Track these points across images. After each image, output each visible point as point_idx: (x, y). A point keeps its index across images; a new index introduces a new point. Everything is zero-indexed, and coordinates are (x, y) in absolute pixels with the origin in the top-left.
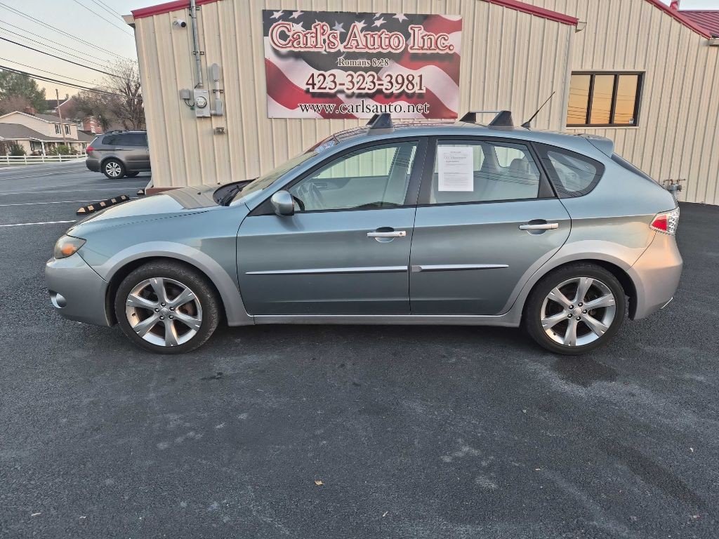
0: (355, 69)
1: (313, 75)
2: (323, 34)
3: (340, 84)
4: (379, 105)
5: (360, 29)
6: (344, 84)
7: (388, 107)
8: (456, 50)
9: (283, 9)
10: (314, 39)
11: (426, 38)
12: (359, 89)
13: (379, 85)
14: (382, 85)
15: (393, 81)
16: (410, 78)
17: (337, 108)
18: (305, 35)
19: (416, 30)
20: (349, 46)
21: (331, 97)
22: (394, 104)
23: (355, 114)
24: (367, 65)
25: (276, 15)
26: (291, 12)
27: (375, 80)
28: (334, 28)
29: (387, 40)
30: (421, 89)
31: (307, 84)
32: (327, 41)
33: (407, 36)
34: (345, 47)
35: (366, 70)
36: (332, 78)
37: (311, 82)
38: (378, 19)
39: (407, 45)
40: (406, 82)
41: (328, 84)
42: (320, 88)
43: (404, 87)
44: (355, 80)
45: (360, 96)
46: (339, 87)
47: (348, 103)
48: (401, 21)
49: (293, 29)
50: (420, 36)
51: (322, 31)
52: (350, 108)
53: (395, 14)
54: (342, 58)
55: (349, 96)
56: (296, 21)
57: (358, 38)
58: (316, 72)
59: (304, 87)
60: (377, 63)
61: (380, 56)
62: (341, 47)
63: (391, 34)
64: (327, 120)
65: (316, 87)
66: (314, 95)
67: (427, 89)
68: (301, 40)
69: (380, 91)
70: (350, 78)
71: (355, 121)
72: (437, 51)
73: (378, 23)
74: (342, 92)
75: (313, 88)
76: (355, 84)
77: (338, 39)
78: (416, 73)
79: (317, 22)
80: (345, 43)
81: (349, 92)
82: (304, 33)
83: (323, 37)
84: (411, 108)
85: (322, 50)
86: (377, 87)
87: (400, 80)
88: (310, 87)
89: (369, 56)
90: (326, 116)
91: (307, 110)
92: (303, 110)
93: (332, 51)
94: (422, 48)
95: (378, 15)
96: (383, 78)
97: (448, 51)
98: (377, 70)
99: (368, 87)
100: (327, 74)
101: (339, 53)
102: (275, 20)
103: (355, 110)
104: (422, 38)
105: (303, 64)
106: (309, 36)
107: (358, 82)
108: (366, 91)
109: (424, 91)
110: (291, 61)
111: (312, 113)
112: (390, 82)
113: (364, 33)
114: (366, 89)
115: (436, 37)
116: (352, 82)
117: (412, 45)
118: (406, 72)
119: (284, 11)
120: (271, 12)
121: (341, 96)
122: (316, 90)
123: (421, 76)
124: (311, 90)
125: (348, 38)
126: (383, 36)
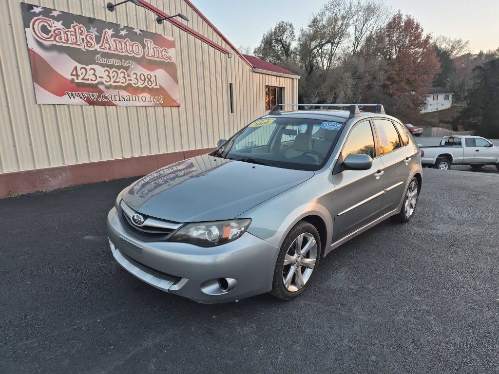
0: (111, 67)
1: (76, 68)
2: (81, 34)
3: (100, 77)
4: (130, 95)
5: (110, 35)
6: (102, 78)
7: (137, 98)
8: (174, 60)
9: (42, 5)
10: (74, 37)
11: (155, 49)
12: (114, 82)
13: (129, 80)
14: (131, 80)
15: (138, 77)
16: (149, 77)
17: (99, 96)
18: (65, 33)
19: (149, 42)
20: (103, 47)
21: (94, 87)
22: (141, 95)
23: (114, 102)
24: (119, 64)
25: (37, 10)
26: (50, 10)
27: (126, 76)
28: (89, 30)
29: (131, 47)
30: (156, 85)
31: (72, 75)
32: (85, 41)
33: (144, 46)
34: (100, 47)
35: (119, 68)
36: (92, 71)
37: (74, 73)
38: (123, 29)
39: (144, 53)
40: (147, 80)
41: (90, 76)
42: (83, 79)
43: (146, 83)
44: (111, 75)
45: (116, 87)
46: (99, 80)
47: (110, 94)
48: (138, 34)
49: (54, 25)
50: (152, 48)
51: (80, 31)
52: (110, 97)
53: (134, 29)
54: (98, 56)
55: (108, 88)
56: (57, 19)
57: (110, 42)
58: (79, 66)
59: (70, 77)
60: (126, 63)
61: (127, 58)
62: (97, 47)
63: (133, 43)
64: (92, 107)
65: (80, 78)
66: (78, 84)
67: (160, 86)
68: (62, 35)
69: (130, 85)
70: (107, 73)
71: (114, 107)
72: (163, 60)
73: (123, 33)
74: (102, 83)
75: (78, 79)
76: (112, 78)
77: (94, 40)
78: (153, 74)
79: (75, 24)
80: (100, 45)
81: (108, 84)
82: (64, 30)
83: (81, 37)
84: (152, 98)
85: (82, 48)
86: (128, 82)
87: (143, 78)
88: (75, 78)
89: (120, 57)
90: (90, 103)
91: (74, 98)
92: (70, 98)
93: (90, 49)
94: (153, 56)
95: (122, 27)
96: (131, 75)
97: (169, 60)
98: (127, 68)
99: (121, 80)
100: (88, 68)
101: (96, 52)
102: (35, 14)
103: (113, 99)
104: (153, 49)
105: (66, 57)
106: (69, 33)
107: (113, 77)
108: (120, 84)
109: (158, 87)
110: (54, 54)
111: (77, 100)
112: (136, 78)
113: (113, 38)
114: (120, 83)
115: (161, 50)
116: (108, 76)
117: (147, 53)
118: (146, 72)
119: (43, 8)
120: (31, 7)
121: (101, 87)
122: (80, 81)
123: (155, 76)
124: (76, 81)
125: (102, 40)
126: (127, 43)
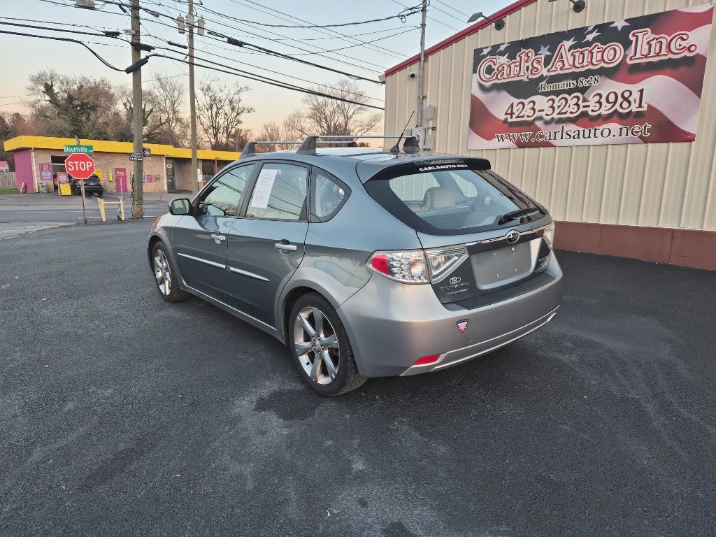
0: (557, 93)
1: (512, 105)
2: (527, 62)
3: (539, 111)
4: (581, 129)
5: (567, 48)
6: (543, 110)
7: (593, 131)
8: (700, 51)
9: (492, 44)
10: (518, 68)
11: (653, 43)
12: (559, 113)
13: (584, 107)
14: (588, 106)
15: (603, 100)
16: (626, 95)
17: (533, 136)
18: (509, 66)
19: (640, 35)
20: (553, 69)
21: (529, 125)
22: (601, 128)
23: (552, 141)
24: (572, 86)
25: (485, 52)
26: (497, 46)
27: (580, 103)
28: (539, 53)
29: (600, 54)
30: (640, 106)
31: (506, 114)
32: (531, 68)
33: (627, 44)
34: (548, 71)
35: (570, 92)
36: (531, 104)
37: (509, 111)
38: (590, 32)
39: (625, 56)
40: (620, 100)
41: (527, 111)
42: (518, 117)
43: (617, 106)
44: (556, 105)
45: (560, 121)
46: (537, 114)
47: (546, 131)
48: (619, 29)
49: (498, 61)
50: (645, 42)
51: (526, 58)
52: (548, 135)
53: (613, 22)
54: (544, 83)
55: (547, 123)
56: (502, 54)
57: (565, 59)
58: (516, 101)
59: (502, 117)
60: (584, 82)
61: (588, 73)
62: (544, 72)
63: (604, 47)
64: (522, 150)
65: (514, 116)
66: (512, 124)
67: (649, 106)
68: (505, 71)
69: (584, 114)
70: (551, 102)
71: (552, 149)
72: (670, 56)
73: (590, 37)
74: (540, 118)
75: (511, 117)
76: (556, 108)
77: (542, 64)
78: (635, 88)
79: (523, 50)
80: (549, 67)
81: (548, 118)
82: (508, 64)
83: (527, 65)
84: (624, 130)
85: (525, 79)
86: (582, 109)
87: (612, 98)
88: (509, 116)
89: (575, 76)
90: (521, 145)
91: (503, 141)
92: (499, 141)
93: (534, 77)
94: (646, 56)
95: (590, 29)
96: (590, 98)
97: (687, 54)
98: (583, 90)
99: (571, 109)
100: (526, 101)
101: (542, 78)
102: (485, 56)
103: (552, 138)
104: (648, 43)
105: (505, 94)
106: (512, 66)
107: (559, 107)
108: (568, 115)
109: (645, 108)
110: (493, 94)
111: (507, 143)
112: (599, 102)
113: (572, 51)
115: (669, 39)
116: (552, 107)
117: (632, 54)
118: (619, 87)
119: (492, 46)
120: (481, 50)
121: (539, 124)
122: (514, 119)
123: (642, 91)
124: (509, 120)
125: (552, 63)
126: (595, 51)
